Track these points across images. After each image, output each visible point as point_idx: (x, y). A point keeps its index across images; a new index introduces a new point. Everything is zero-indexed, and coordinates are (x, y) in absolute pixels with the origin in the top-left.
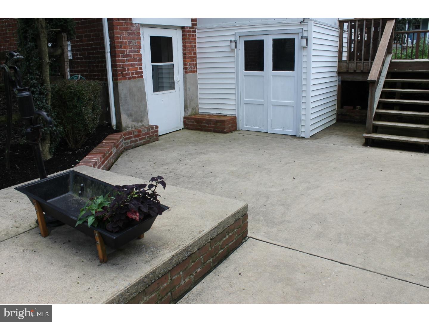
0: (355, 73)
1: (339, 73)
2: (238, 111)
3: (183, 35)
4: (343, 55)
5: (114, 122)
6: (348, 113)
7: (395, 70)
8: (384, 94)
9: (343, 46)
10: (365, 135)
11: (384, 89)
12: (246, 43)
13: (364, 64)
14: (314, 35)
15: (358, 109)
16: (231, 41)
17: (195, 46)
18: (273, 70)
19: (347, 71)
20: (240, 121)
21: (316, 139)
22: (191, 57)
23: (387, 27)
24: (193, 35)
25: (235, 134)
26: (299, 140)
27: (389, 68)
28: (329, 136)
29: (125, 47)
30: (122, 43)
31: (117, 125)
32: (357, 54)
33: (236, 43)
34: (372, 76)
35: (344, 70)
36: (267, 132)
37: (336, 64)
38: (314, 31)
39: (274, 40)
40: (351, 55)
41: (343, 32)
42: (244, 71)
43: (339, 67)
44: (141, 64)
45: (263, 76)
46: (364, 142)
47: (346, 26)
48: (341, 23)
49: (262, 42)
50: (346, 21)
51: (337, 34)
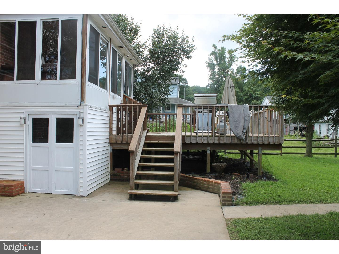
0: (122, 143)
1: (111, 144)
2: (26, 176)
4: (113, 130)
6: (118, 174)
7: (150, 142)
8: (142, 160)
9: (112, 124)
10: (129, 191)
11: (142, 156)
12: (34, 120)
13: (128, 137)
14: (89, 116)
15: (126, 170)
16: (21, 118)
18: (56, 143)
19: (116, 142)
20: (27, 184)
21: (92, 197)
23: (142, 112)
25: (22, 196)
26: (78, 199)
27: (145, 140)
28: (103, 194)
32: (123, 130)
33: (25, 119)
34: (132, 147)
35: (114, 141)
36: (52, 194)
37: (108, 137)
38: (88, 113)
39: (57, 119)
40: (119, 130)
41: (112, 113)
42: (32, 142)
43: (110, 139)
45: (48, 147)
46: (129, 197)
47: (114, 109)
48: (111, 107)
49: (47, 120)
50: (114, 106)
51: (108, 115)
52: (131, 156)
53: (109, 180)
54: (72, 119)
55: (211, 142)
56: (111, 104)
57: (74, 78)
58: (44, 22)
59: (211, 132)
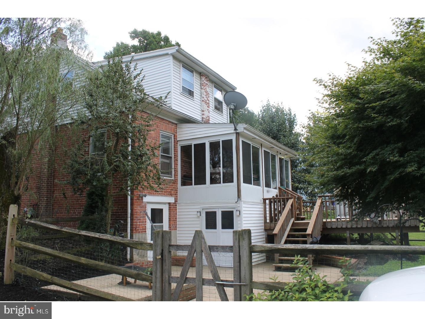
1: (266, 230)
3: (169, 207)
4: (267, 219)
5: (129, 257)
7: (295, 227)
10: (274, 264)
11: (287, 239)
12: (207, 213)
16: (198, 212)
17: (176, 214)
18: (222, 229)
22: (173, 221)
24: (175, 208)
27: (291, 226)
29: (138, 215)
30: (137, 212)
31: (130, 259)
33: (200, 213)
35: (268, 228)
36: (219, 267)
37: (263, 225)
38: (243, 207)
39: (222, 211)
40: (272, 219)
41: (266, 205)
42: (205, 229)
43: (265, 226)
44: (146, 224)
45: (217, 232)
47: (267, 201)
48: (265, 200)
49: (215, 213)
50: (267, 199)
51: (263, 207)
52: (275, 237)
53: (265, 261)
54: (233, 212)
55: (349, 226)
56: (265, 197)
57: (233, 182)
58: (210, 143)
59: (349, 217)
